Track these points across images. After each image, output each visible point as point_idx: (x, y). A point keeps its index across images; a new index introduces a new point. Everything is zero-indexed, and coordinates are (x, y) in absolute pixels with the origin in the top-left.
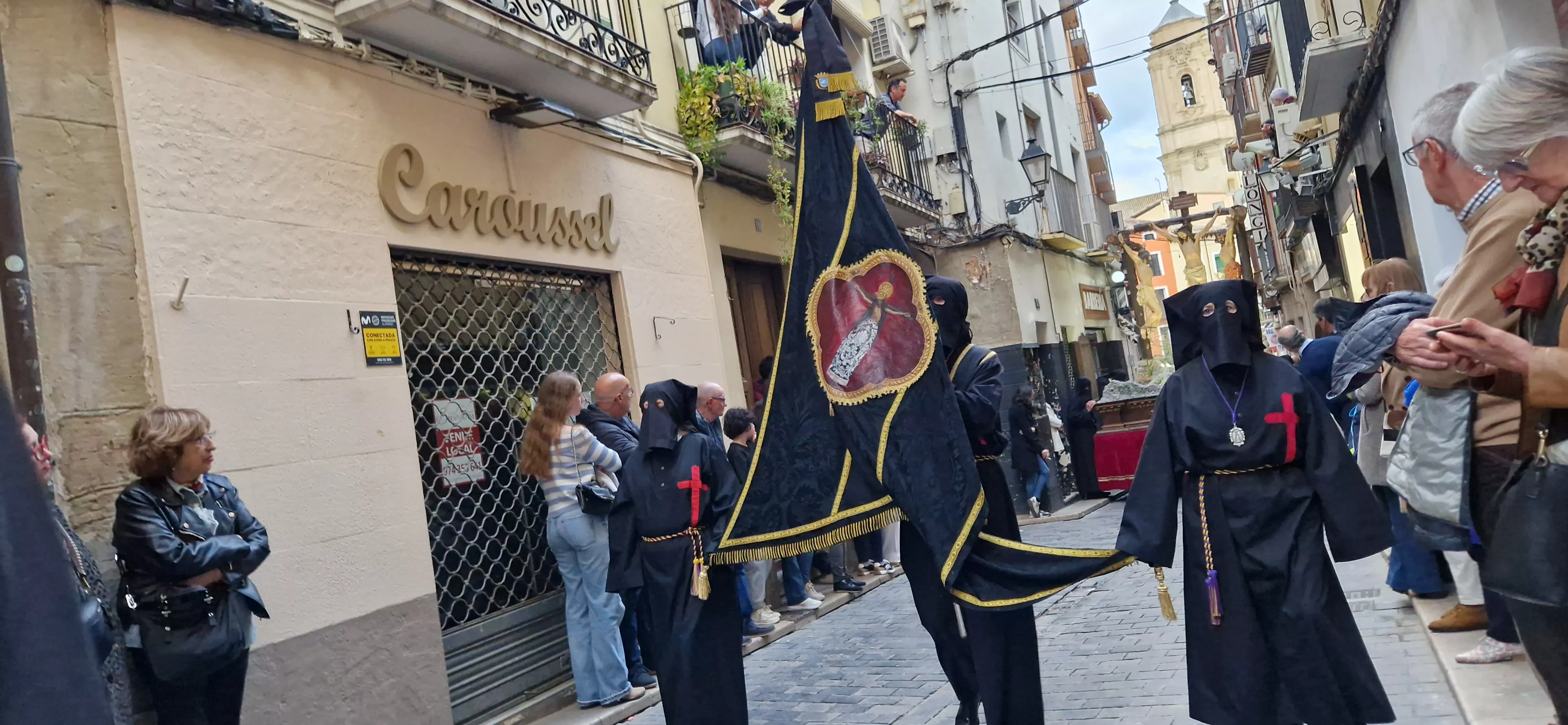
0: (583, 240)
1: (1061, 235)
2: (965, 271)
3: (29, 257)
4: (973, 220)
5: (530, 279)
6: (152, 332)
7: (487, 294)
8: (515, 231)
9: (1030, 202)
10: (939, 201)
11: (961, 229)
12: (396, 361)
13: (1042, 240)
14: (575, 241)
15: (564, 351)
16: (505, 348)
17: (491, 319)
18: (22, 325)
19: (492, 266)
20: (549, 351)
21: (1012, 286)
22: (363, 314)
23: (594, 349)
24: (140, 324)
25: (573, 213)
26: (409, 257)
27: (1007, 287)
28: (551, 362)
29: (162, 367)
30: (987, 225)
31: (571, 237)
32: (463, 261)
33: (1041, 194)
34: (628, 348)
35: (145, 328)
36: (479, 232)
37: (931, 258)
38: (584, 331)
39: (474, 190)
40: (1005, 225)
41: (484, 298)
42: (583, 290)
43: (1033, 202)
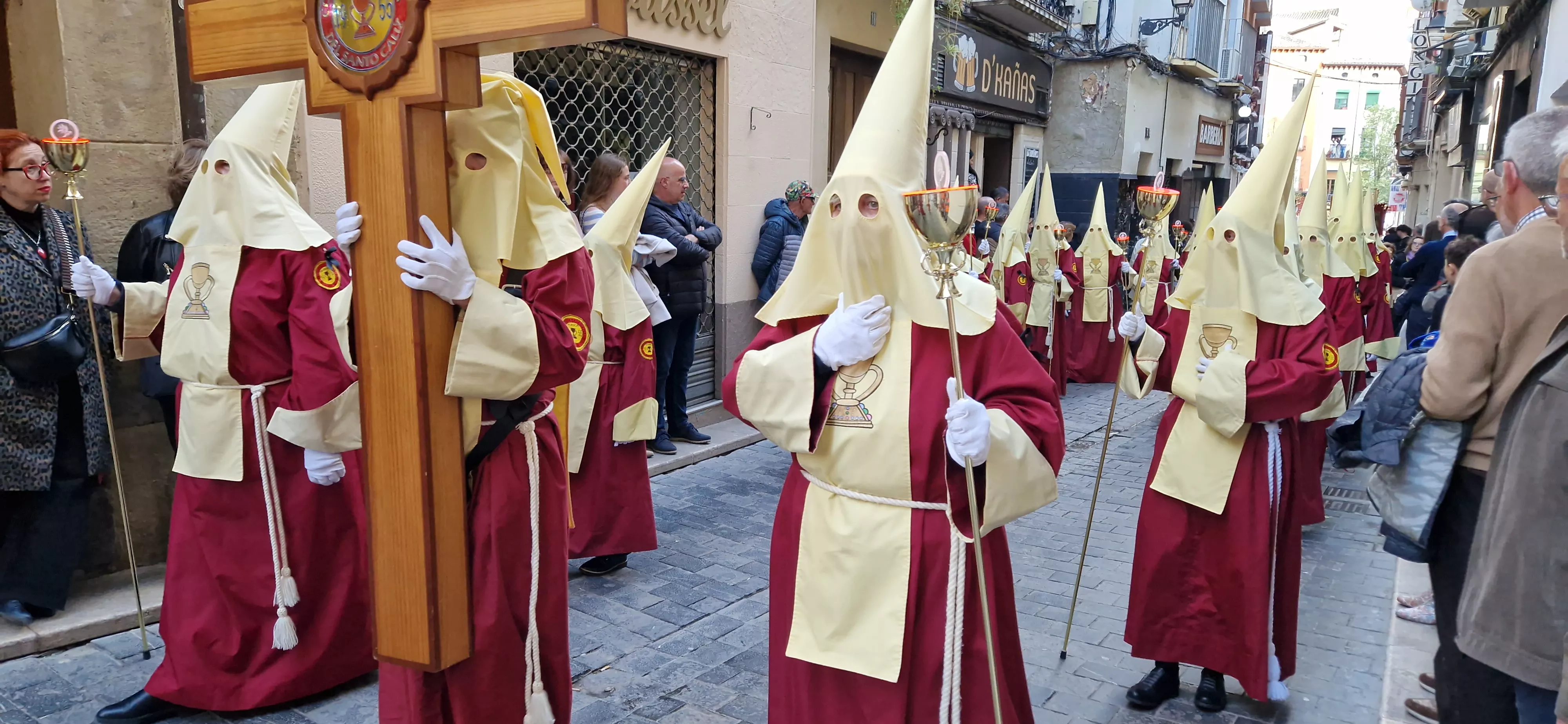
0: (696, 22)
1: (1193, 63)
2: (1080, 88)
4: (1102, 35)
5: (640, 56)
7: (597, 66)
8: (632, 8)
9: (1167, 24)
10: (1072, 7)
11: (1087, 42)
13: (1171, 65)
14: (687, 23)
16: (608, 123)
17: (598, 93)
20: (647, 131)
21: (1125, 112)
23: (690, 132)
27: (1119, 112)
28: (648, 140)
30: (1116, 42)
31: (684, 19)
33: (1182, 18)
34: (722, 133)
37: (1049, 67)
38: (683, 114)
40: (1136, 45)
41: (593, 71)
42: (689, 71)
43: (1171, 24)
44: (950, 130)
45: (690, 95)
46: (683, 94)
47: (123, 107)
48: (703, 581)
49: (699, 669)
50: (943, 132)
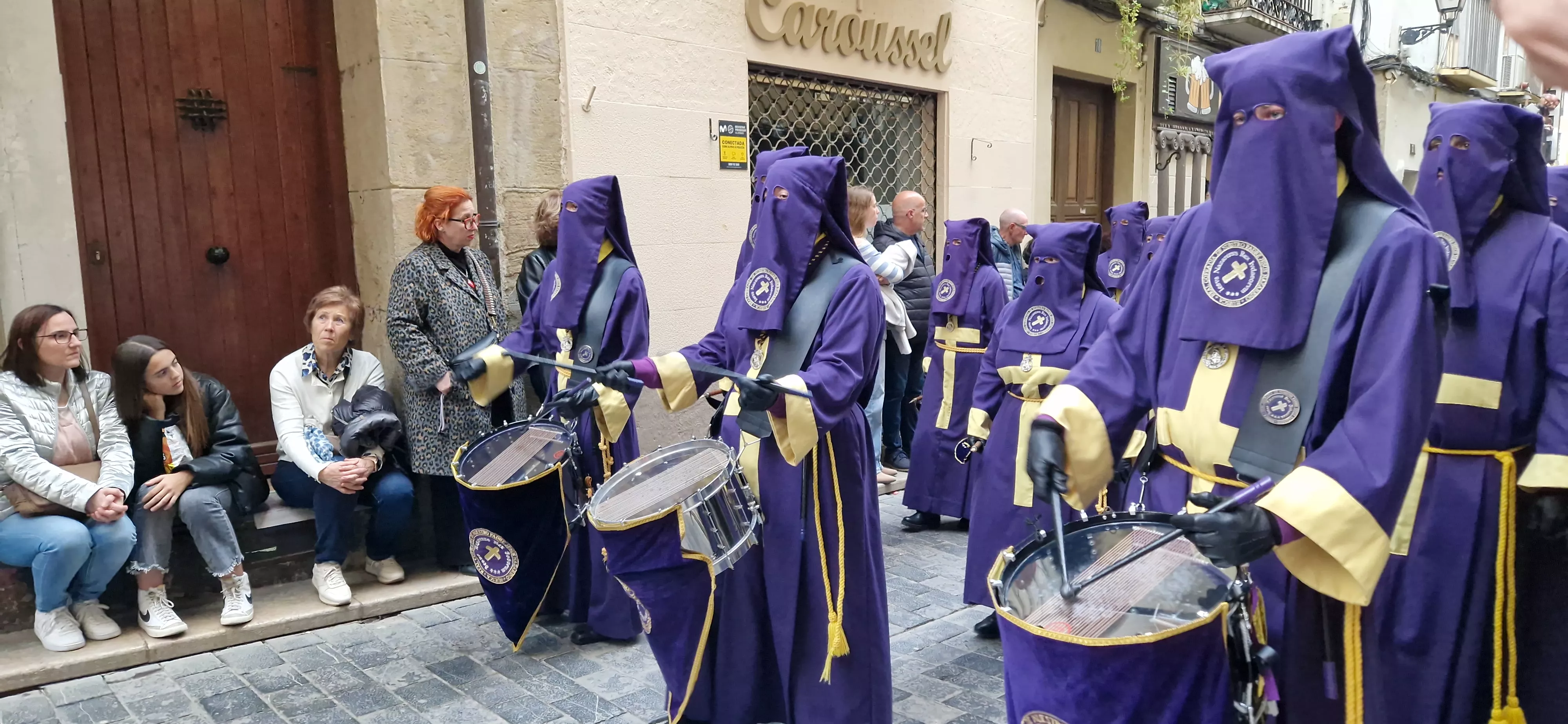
0: (917, 59)
1: (1466, 72)
3: (489, 62)
5: (864, 94)
6: (568, 129)
7: (824, 107)
8: (856, 50)
9: (1432, 32)
10: (1320, 21)
12: (743, 166)
13: (1440, 76)
14: (909, 60)
15: (884, 166)
17: (825, 132)
18: (483, 117)
19: (832, 82)
20: (870, 165)
22: (722, 123)
23: (912, 165)
24: (560, 122)
25: (912, 32)
26: (763, 71)
29: (574, 157)
30: (1372, 54)
31: (906, 57)
32: (807, 76)
33: (1450, 23)
34: (943, 167)
35: (563, 125)
36: (825, 50)
38: (905, 148)
39: (825, 10)
40: (1394, 57)
41: (820, 111)
42: (910, 107)
43: (1437, 32)
44: (1183, 153)
45: (911, 129)
46: (905, 129)
47: (430, 158)
48: (926, 590)
49: (924, 666)
50: (1175, 156)
